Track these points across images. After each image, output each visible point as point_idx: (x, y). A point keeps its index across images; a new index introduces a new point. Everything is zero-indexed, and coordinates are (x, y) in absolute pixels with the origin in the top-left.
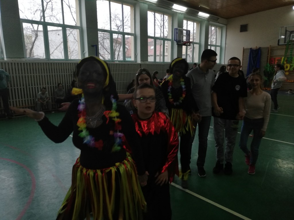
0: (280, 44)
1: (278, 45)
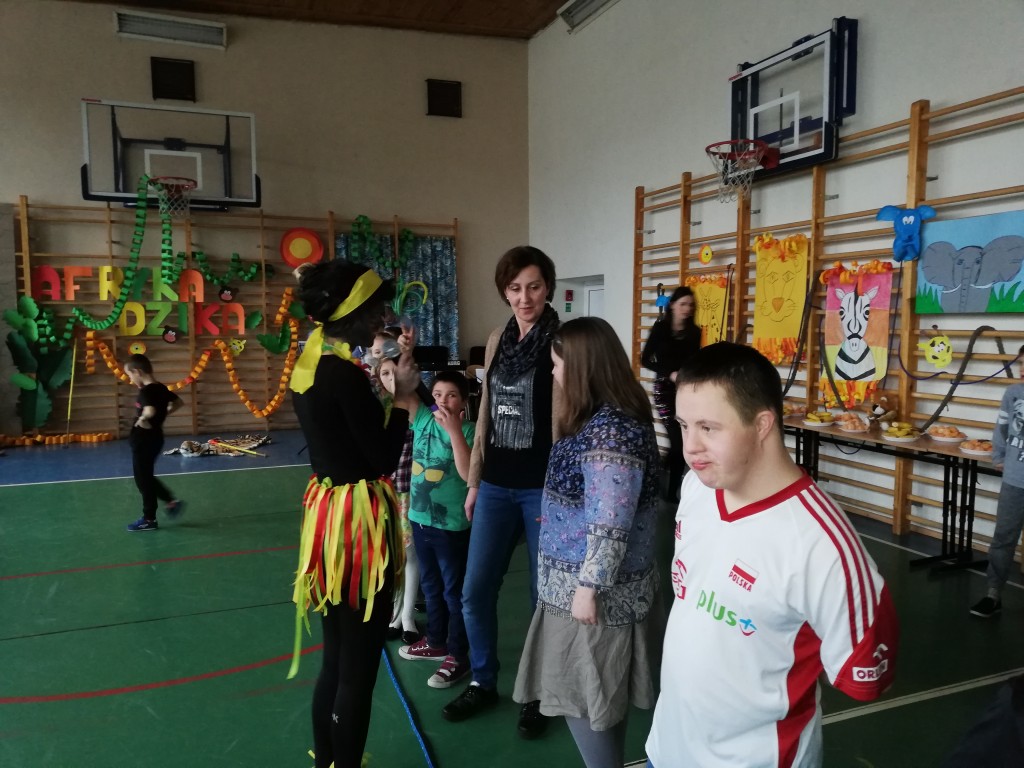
0: (93, 193)
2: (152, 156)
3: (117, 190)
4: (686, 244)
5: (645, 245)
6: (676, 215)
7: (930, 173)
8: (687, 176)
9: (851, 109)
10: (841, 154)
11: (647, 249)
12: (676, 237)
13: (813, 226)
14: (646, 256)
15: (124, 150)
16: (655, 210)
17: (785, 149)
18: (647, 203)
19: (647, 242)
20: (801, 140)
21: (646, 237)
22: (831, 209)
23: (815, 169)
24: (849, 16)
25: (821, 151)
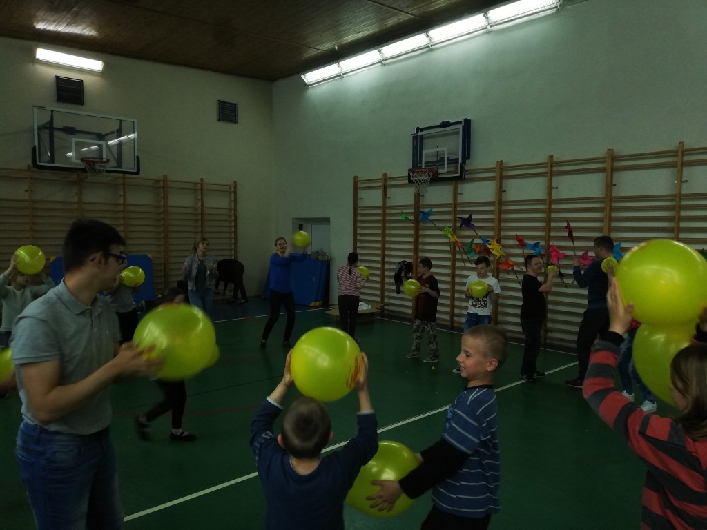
0: (38, 163)
1: (36, 166)
4: (384, 207)
5: (359, 206)
6: (380, 192)
7: (503, 190)
8: (385, 175)
9: (469, 158)
10: (467, 176)
11: (360, 208)
12: (379, 203)
13: (453, 206)
14: (359, 212)
16: (364, 188)
17: (440, 171)
18: (360, 185)
19: (360, 204)
20: (448, 167)
21: (358, 201)
22: (460, 199)
23: (454, 182)
24: (469, 118)
25: (458, 175)
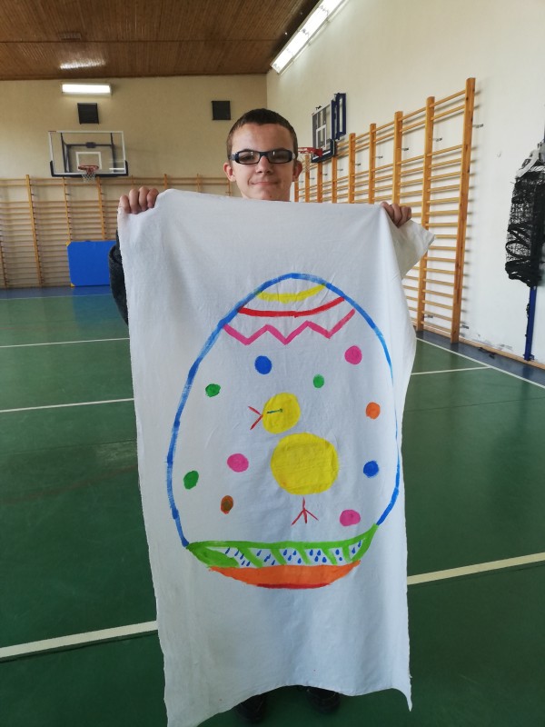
0: (55, 174)
1: (53, 175)
2: (79, 155)
3: (66, 171)
5: (299, 188)
7: (356, 163)
8: (307, 157)
9: (344, 132)
10: (338, 153)
13: (332, 183)
15: (68, 150)
17: (324, 149)
20: (327, 146)
23: (331, 159)
24: (341, 92)
25: (330, 152)
